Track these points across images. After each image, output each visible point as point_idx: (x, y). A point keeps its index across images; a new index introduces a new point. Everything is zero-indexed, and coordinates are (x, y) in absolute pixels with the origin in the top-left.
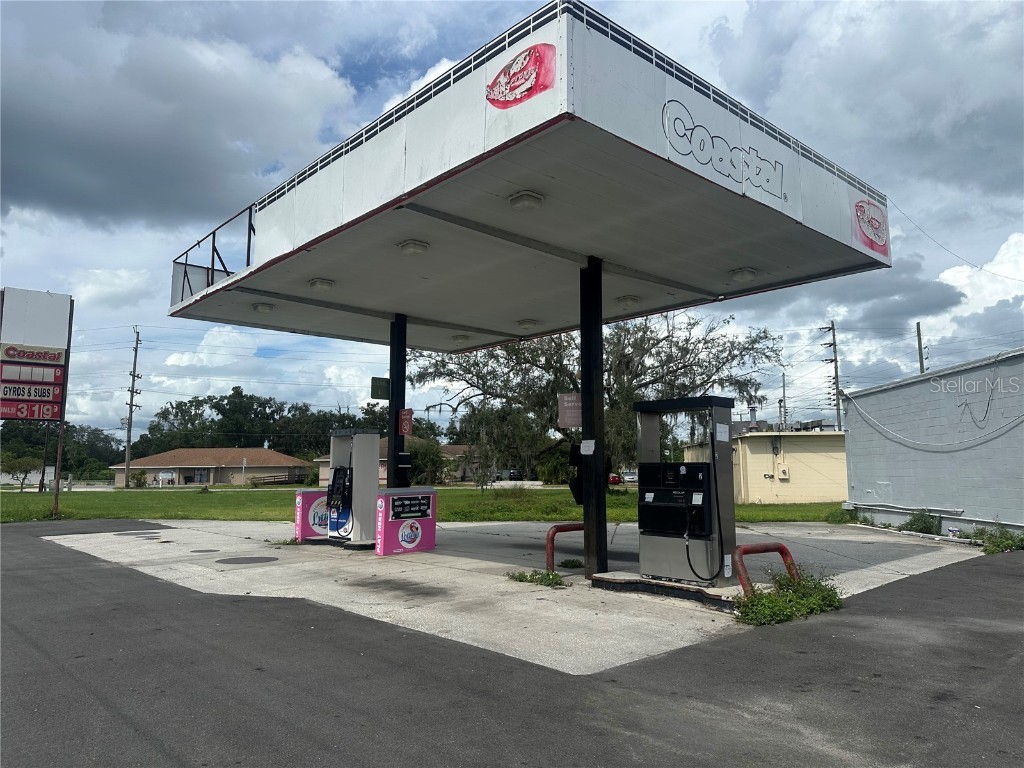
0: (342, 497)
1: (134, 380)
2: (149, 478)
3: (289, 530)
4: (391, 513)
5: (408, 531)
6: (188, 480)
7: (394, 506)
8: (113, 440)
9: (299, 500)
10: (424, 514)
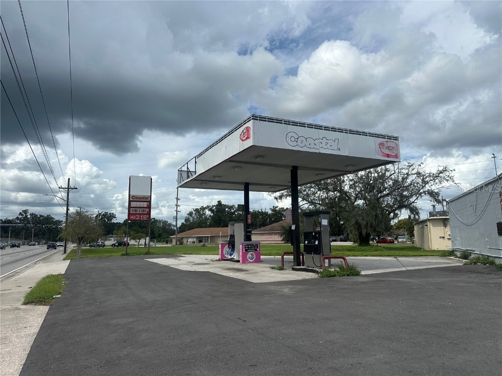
0: (232, 244)
1: (177, 201)
2: (185, 241)
3: (218, 257)
4: (244, 250)
5: (250, 256)
6: (200, 241)
7: (245, 247)
8: (172, 225)
9: (220, 246)
10: (256, 250)
